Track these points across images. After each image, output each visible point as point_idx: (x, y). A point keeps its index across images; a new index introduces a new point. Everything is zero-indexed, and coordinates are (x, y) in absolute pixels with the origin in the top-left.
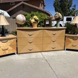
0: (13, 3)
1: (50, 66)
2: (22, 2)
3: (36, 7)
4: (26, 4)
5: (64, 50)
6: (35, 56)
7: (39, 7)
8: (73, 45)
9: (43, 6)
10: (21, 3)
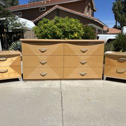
0: (44, 9)
1: (62, 101)
2: (56, 6)
3: (78, 13)
4: (62, 8)
5: (103, 79)
6: (49, 84)
7: (83, 13)
8: (118, 71)
9: (91, 11)
10: (54, 7)
